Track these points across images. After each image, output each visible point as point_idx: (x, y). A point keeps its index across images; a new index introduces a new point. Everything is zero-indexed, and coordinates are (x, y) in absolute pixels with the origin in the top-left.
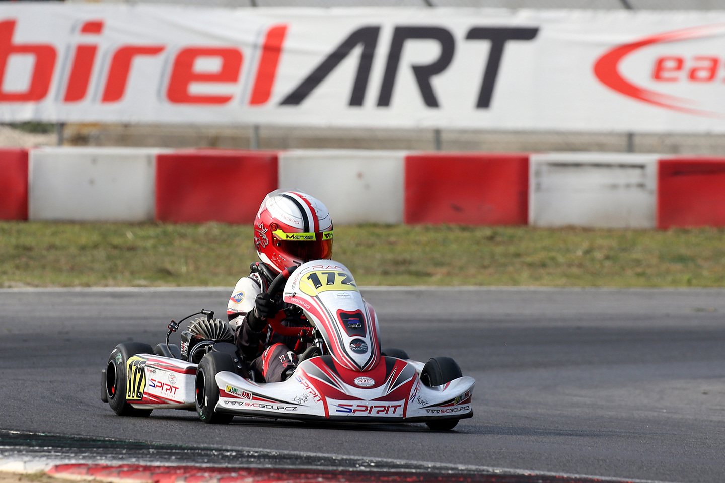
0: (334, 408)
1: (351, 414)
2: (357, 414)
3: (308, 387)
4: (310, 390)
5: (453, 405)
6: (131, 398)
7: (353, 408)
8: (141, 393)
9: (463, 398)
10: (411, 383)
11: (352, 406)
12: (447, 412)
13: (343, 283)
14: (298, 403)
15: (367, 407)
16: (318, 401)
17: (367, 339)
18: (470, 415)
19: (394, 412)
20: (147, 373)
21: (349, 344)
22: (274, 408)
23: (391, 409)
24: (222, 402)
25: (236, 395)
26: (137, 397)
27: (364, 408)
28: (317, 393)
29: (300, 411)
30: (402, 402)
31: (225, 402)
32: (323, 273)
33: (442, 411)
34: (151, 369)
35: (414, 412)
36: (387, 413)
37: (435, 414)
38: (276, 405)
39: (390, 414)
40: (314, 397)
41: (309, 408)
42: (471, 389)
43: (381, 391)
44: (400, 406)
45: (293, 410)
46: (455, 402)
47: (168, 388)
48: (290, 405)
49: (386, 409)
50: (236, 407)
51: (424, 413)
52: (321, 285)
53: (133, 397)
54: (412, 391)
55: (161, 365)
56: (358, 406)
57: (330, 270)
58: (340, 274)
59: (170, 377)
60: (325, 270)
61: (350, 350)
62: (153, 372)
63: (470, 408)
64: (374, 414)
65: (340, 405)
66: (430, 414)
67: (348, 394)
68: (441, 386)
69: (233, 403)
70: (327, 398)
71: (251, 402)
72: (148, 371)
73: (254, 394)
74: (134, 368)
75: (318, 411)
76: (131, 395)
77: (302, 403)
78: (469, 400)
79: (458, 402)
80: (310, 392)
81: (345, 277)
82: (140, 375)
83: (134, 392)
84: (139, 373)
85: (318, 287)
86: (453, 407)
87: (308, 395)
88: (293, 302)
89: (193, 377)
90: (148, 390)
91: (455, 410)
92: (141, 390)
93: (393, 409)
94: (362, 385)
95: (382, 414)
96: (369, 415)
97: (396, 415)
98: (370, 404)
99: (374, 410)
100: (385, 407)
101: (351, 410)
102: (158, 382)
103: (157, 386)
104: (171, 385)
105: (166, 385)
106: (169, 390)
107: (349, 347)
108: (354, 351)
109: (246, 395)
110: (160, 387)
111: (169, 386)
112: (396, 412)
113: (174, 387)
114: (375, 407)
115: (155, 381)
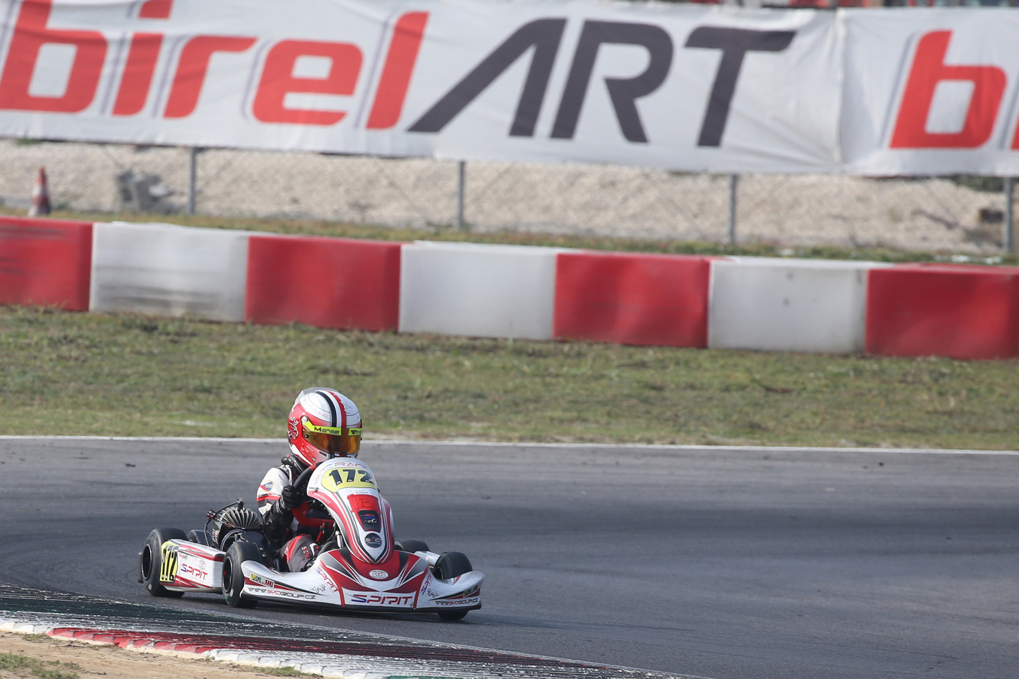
0: (350, 597)
1: (365, 604)
2: (371, 604)
3: (326, 578)
4: (328, 580)
5: (462, 597)
6: (164, 580)
7: (367, 599)
8: (173, 576)
9: (472, 591)
10: (422, 577)
11: (366, 596)
12: (456, 604)
13: (363, 480)
14: (316, 592)
15: (380, 598)
16: (335, 591)
17: (381, 535)
18: (478, 607)
19: (405, 603)
20: (179, 558)
21: (364, 539)
22: (293, 596)
24: (247, 589)
25: (259, 583)
26: (170, 579)
27: (377, 599)
28: (334, 584)
29: (318, 599)
30: (413, 594)
31: (250, 589)
32: (344, 470)
33: (452, 603)
34: (183, 554)
35: (424, 601)
36: (398, 603)
37: (444, 606)
38: (296, 593)
39: (402, 605)
40: (331, 587)
41: (326, 597)
42: (480, 583)
43: (394, 583)
44: (411, 597)
45: (312, 598)
46: (464, 594)
47: (198, 573)
48: (310, 594)
49: (398, 600)
50: (260, 594)
51: (433, 604)
52: (342, 482)
53: (166, 579)
54: (423, 584)
55: (193, 551)
56: (372, 597)
57: (351, 468)
58: (360, 472)
59: (200, 563)
60: (346, 467)
61: (365, 544)
62: (185, 557)
63: (479, 600)
64: (386, 604)
65: (355, 596)
66: (440, 606)
67: (363, 586)
68: (453, 579)
69: (256, 590)
70: (343, 589)
71: (273, 589)
72: (181, 556)
73: (276, 582)
74: (168, 553)
75: (335, 600)
76: (164, 578)
77: (320, 591)
78: (477, 594)
79: (466, 595)
80: (328, 583)
81: (365, 475)
82: (173, 559)
83: (167, 575)
84: (172, 557)
85: (339, 483)
86: (462, 599)
87: (325, 585)
88: (316, 496)
89: (220, 565)
90: (179, 574)
91: (464, 602)
92: (174, 574)
93: (404, 600)
94: (376, 578)
95: (393, 605)
96: (382, 605)
97: (408, 606)
98: (383, 595)
99: (387, 601)
100: (396, 598)
101: (365, 601)
102: (189, 567)
103: (188, 571)
104: (201, 571)
105: (196, 570)
106: (199, 575)
107: (364, 541)
108: (369, 545)
109: (269, 583)
110: (191, 572)
111: (199, 571)
112: (407, 603)
113: (203, 573)
114: (388, 598)
115: (186, 566)
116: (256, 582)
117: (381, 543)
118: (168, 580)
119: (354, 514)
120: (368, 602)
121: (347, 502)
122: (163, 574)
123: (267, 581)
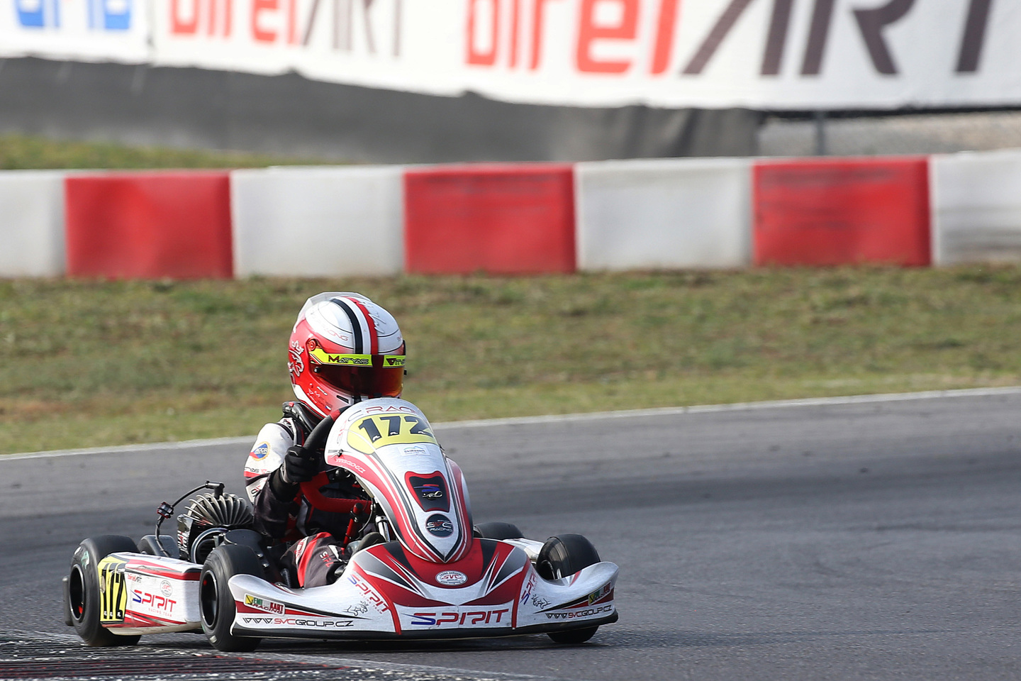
0: (408, 618)
1: (435, 627)
2: (443, 626)
3: (367, 591)
4: (370, 595)
5: (586, 604)
6: (108, 619)
7: (436, 618)
8: (121, 612)
9: (601, 593)
11: (434, 614)
12: (577, 617)
13: (413, 431)
14: (353, 615)
15: (456, 615)
16: (383, 610)
17: (451, 515)
18: (613, 618)
19: (498, 621)
20: (128, 582)
21: (425, 523)
22: (319, 624)
23: (494, 617)
24: (240, 620)
25: (260, 609)
26: (117, 617)
27: (453, 617)
28: (382, 599)
29: (358, 626)
30: (510, 605)
31: (245, 619)
32: (382, 419)
33: (571, 615)
34: (133, 575)
35: (528, 616)
36: (487, 622)
37: (560, 620)
38: (321, 620)
39: (493, 624)
40: (377, 605)
41: (370, 622)
42: (613, 580)
43: (477, 590)
44: (507, 610)
45: (347, 625)
46: (588, 600)
47: (161, 602)
48: (343, 619)
49: (486, 617)
50: (262, 626)
51: (543, 619)
52: (381, 437)
53: (111, 618)
54: (524, 588)
55: (149, 569)
56: (443, 614)
57: (393, 413)
58: (408, 419)
59: (162, 586)
60: (384, 413)
61: (427, 531)
62: (138, 579)
63: (613, 607)
64: (468, 624)
65: (417, 615)
66: (553, 620)
67: (427, 598)
68: (569, 578)
69: (257, 621)
70: (396, 606)
71: (284, 617)
72: (130, 578)
73: (288, 605)
74: (109, 575)
75: (383, 623)
76: (106, 616)
77: (360, 614)
78: (609, 598)
79: (593, 601)
80: (371, 598)
81: (416, 423)
82: (118, 584)
83: (111, 610)
84: (117, 582)
85: (376, 439)
86: (587, 608)
87: (367, 603)
88: (340, 463)
89: (196, 585)
90: (131, 606)
91: (590, 612)
92: (122, 608)
93: (497, 614)
94: (448, 583)
95: (481, 625)
96: (461, 626)
97: (502, 625)
98: (461, 610)
99: (468, 619)
100: (483, 613)
101: (433, 622)
102: (146, 594)
103: (144, 600)
104: (165, 598)
105: (157, 597)
106: (162, 605)
107: (425, 527)
108: (432, 532)
109: (276, 607)
110: (149, 601)
111: (163, 599)
112: (501, 620)
113: (170, 601)
114: (469, 614)
115: (141, 593)
116: (255, 607)
117: (452, 528)
118: (114, 619)
122: (105, 609)
123: (272, 604)
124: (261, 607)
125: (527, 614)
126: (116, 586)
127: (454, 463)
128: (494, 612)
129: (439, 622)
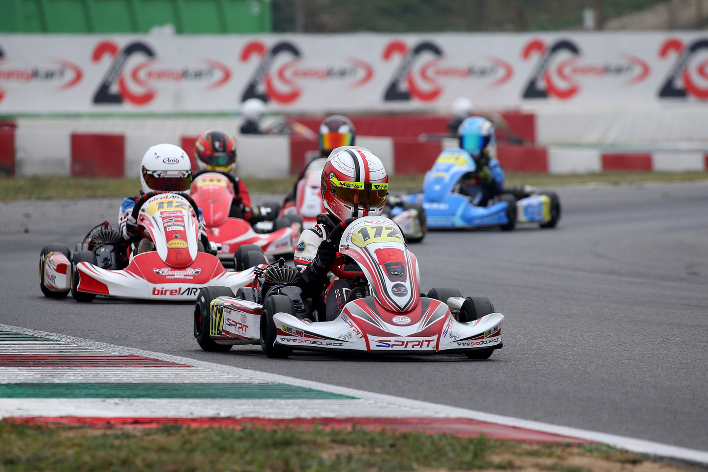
0: (375, 343)
1: (390, 348)
2: (395, 348)
3: (352, 326)
4: (353, 328)
5: (482, 338)
6: (213, 335)
7: (391, 343)
8: (220, 330)
9: (492, 331)
10: (444, 320)
11: (390, 341)
12: (477, 345)
13: (389, 235)
14: (343, 340)
15: (403, 342)
16: (360, 338)
17: (407, 284)
18: (500, 346)
19: (428, 346)
20: (225, 313)
21: (391, 289)
22: (323, 344)
23: (425, 344)
24: (279, 339)
26: (218, 334)
27: (401, 343)
28: (360, 331)
29: (345, 346)
30: (435, 337)
31: (282, 339)
32: (372, 228)
33: (473, 344)
34: (227, 309)
35: (446, 344)
36: (421, 347)
37: (466, 347)
38: (324, 342)
39: (424, 348)
40: (357, 334)
41: (353, 344)
42: (500, 323)
43: (417, 328)
44: (434, 340)
45: (339, 345)
46: (484, 335)
47: (241, 326)
48: (337, 342)
49: (421, 344)
50: (291, 343)
51: (455, 346)
52: (370, 238)
53: (215, 334)
54: (445, 327)
55: (235, 306)
56: (395, 341)
57: (379, 225)
58: (387, 228)
59: (242, 317)
60: (374, 224)
61: (392, 293)
62: (229, 312)
63: (499, 340)
64: (409, 348)
65: (380, 341)
66: (462, 347)
67: (387, 332)
68: (474, 322)
69: (288, 340)
70: (368, 335)
71: (304, 339)
72: (226, 311)
73: (306, 332)
74: (215, 308)
75: (361, 346)
76: (213, 333)
77: (347, 339)
78: (498, 334)
79: (487, 336)
80: (354, 330)
81: (391, 231)
82: (219, 314)
83: (215, 330)
84: (219, 313)
85: (367, 239)
86: (483, 340)
87: (352, 333)
88: (347, 252)
89: (259, 317)
90: (225, 328)
91: (485, 342)
92: (221, 329)
94: (399, 323)
95: (417, 348)
96: (406, 349)
97: (430, 348)
98: (406, 339)
99: (410, 345)
100: (419, 342)
101: (389, 345)
102: (233, 321)
103: (232, 325)
104: (243, 324)
105: (239, 323)
106: (241, 328)
107: (391, 291)
108: (395, 294)
109: (299, 332)
110: (234, 325)
111: (241, 324)
112: (429, 346)
113: (245, 326)
114: (411, 342)
115: (230, 320)
116: (287, 332)
117: (407, 292)
118: (216, 335)
119: (381, 266)
120: (392, 347)
121: (375, 256)
122: (212, 329)
123: (297, 331)
124: (291, 332)
125: (446, 343)
126: (218, 315)
127: (412, 255)
128: (426, 341)
129: (393, 346)
